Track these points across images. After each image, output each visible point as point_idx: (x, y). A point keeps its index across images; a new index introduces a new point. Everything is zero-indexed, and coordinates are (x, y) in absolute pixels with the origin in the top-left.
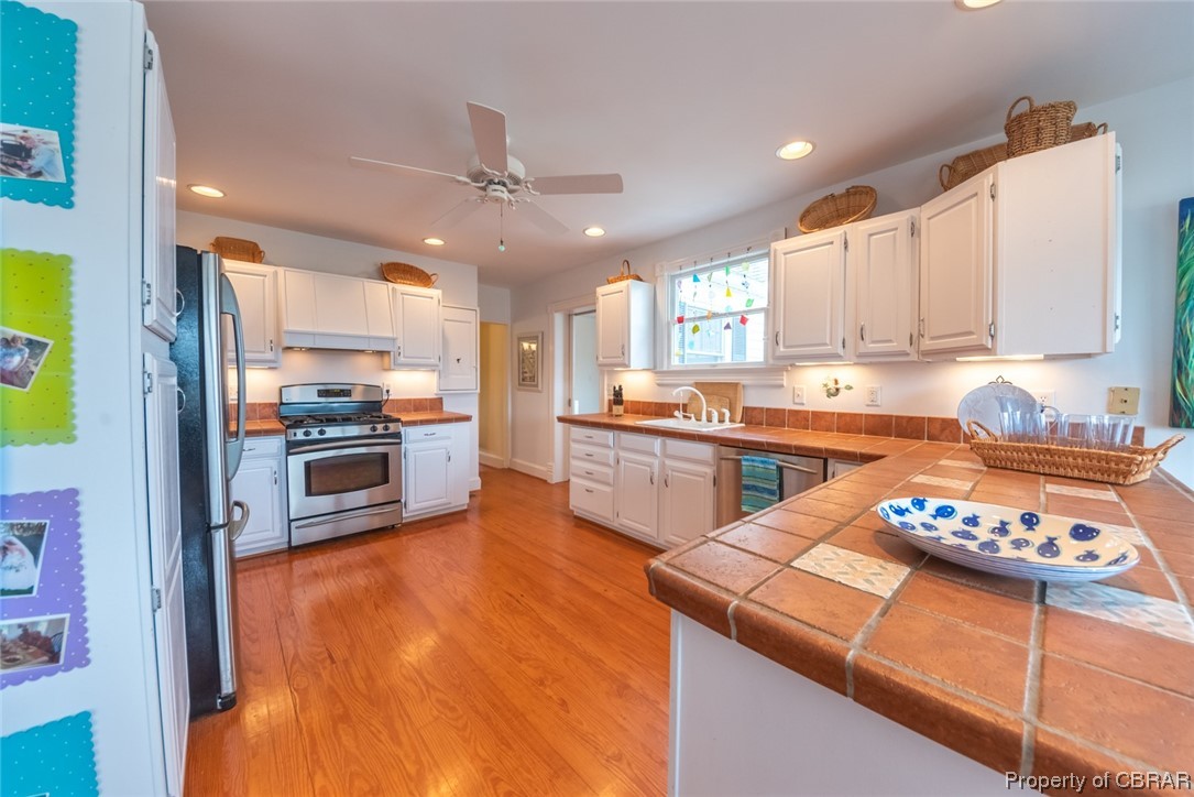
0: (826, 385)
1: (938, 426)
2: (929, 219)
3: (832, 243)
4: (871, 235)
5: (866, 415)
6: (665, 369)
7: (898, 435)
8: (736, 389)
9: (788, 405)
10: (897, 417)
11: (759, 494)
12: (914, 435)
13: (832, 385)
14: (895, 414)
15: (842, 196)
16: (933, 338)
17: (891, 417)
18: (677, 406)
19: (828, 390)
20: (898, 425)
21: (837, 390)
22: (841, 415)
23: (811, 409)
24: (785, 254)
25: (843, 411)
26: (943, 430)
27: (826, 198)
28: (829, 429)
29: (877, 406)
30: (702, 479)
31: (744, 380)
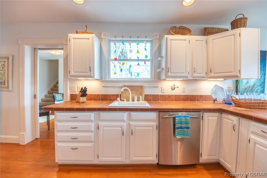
0: (172, 87)
1: (199, 97)
2: (213, 40)
3: (186, 40)
4: (196, 41)
5: (182, 95)
6: (107, 80)
7: (191, 100)
8: (142, 88)
9: (160, 94)
10: (190, 95)
11: (183, 130)
12: (194, 100)
13: (173, 87)
14: (189, 95)
15: (178, 28)
16: (215, 73)
17: (188, 95)
18: (117, 96)
19: (172, 88)
20: (190, 98)
21: (175, 88)
22: (176, 96)
23: (167, 94)
24: (171, 40)
25: (176, 94)
26: (200, 98)
27: (174, 27)
28: (173, 100)
29: (185, 92)
30: (151, 128)
31: (145, 85)
